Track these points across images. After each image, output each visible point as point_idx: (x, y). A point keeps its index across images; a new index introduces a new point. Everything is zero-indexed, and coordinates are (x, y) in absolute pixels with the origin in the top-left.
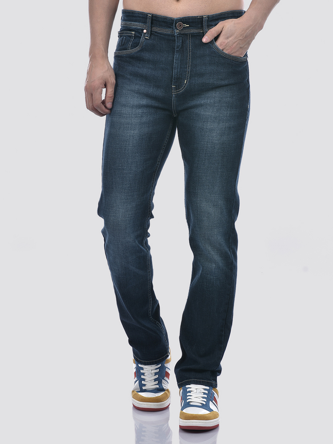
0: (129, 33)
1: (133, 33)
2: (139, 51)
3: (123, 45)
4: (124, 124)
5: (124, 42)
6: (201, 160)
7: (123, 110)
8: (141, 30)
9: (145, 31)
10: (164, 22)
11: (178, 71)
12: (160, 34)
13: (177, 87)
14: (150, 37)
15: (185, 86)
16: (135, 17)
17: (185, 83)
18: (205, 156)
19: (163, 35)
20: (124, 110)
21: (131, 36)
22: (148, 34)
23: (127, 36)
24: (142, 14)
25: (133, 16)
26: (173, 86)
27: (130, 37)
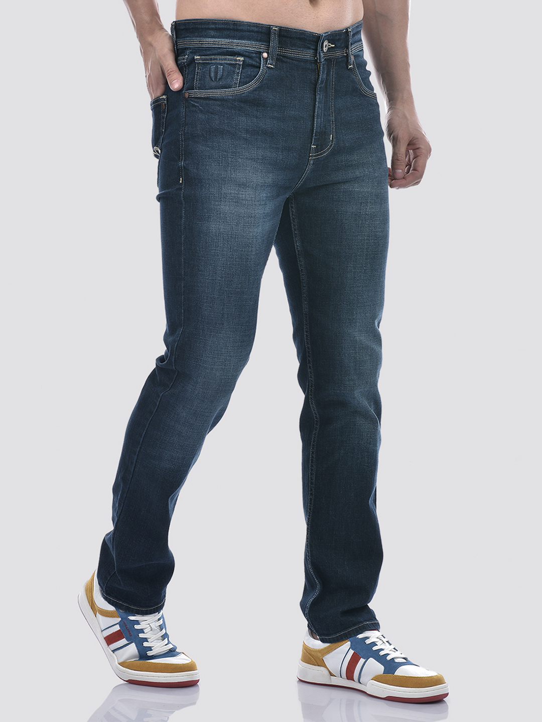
0: (231, 60)
1: (242, 59)
2: (255, 90)
3: (220, 79)
4: (244, 217)
5: (223, 75)
6: (360, 265)
7: (241, 193)
8: (255, 53)
9: (265, 55)
10: (300, 39)
11: (321, 120)
12: (292, 60)
13: (319, 147)
14: (275, 66)
15: (332, 145)
16: (242, 31)
17: (331, 139)
18: (366, 259)
19: (296, 60)
20: (243, 193)
21: (236, 64)
22: (272, 60)
23: (226, 64)
24: (257, 27)
25: (237, 30)
26: (313, 146)
27: (234, 65)
